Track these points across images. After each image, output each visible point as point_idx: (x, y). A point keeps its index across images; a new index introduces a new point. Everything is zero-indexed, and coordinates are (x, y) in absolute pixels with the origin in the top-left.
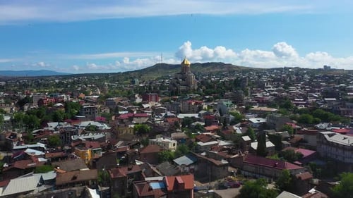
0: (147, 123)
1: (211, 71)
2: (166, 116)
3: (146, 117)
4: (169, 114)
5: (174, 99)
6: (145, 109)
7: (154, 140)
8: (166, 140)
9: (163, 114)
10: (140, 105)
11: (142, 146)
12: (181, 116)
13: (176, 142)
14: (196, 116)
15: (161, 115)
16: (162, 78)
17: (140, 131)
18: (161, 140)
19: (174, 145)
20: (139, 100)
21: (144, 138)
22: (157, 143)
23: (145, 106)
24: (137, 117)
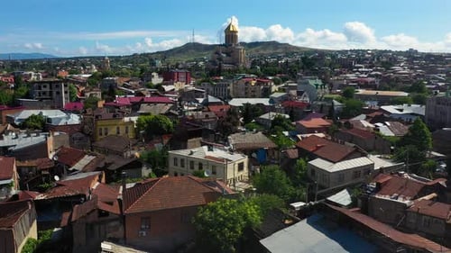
0: (168, 114)
1: (262, 52)
2: (206, 103)
3: (167, 104)
4: (211, 99)
5: (216, 81)
6: (167, 93)
7: (184, 153)
8: (218, 153)
9: (201, 100)
10: (158, 87)
11: (146, 172)
12: (236, 102)
13: (245, 160)
14: (265, 102)
15: (197, 102)
16: (195, 60)
17: (152, 130)
18: (201, 152)
19: (241, 167)
20: (156, 80)
21: (158, 147)
22: (192, 163)
23: (168, 88)
24: (149, 103)
